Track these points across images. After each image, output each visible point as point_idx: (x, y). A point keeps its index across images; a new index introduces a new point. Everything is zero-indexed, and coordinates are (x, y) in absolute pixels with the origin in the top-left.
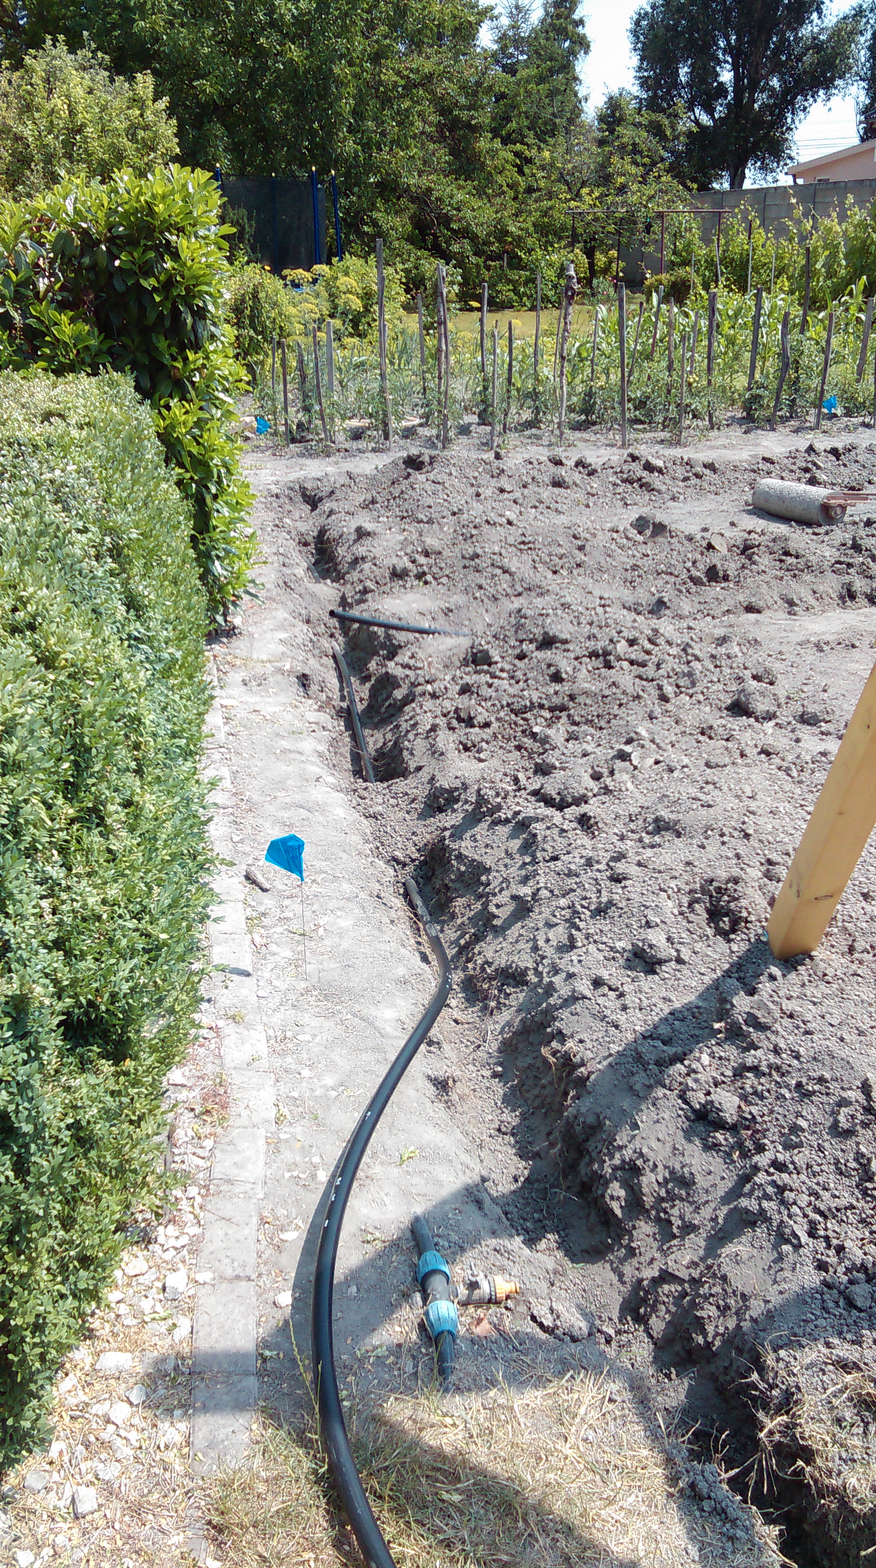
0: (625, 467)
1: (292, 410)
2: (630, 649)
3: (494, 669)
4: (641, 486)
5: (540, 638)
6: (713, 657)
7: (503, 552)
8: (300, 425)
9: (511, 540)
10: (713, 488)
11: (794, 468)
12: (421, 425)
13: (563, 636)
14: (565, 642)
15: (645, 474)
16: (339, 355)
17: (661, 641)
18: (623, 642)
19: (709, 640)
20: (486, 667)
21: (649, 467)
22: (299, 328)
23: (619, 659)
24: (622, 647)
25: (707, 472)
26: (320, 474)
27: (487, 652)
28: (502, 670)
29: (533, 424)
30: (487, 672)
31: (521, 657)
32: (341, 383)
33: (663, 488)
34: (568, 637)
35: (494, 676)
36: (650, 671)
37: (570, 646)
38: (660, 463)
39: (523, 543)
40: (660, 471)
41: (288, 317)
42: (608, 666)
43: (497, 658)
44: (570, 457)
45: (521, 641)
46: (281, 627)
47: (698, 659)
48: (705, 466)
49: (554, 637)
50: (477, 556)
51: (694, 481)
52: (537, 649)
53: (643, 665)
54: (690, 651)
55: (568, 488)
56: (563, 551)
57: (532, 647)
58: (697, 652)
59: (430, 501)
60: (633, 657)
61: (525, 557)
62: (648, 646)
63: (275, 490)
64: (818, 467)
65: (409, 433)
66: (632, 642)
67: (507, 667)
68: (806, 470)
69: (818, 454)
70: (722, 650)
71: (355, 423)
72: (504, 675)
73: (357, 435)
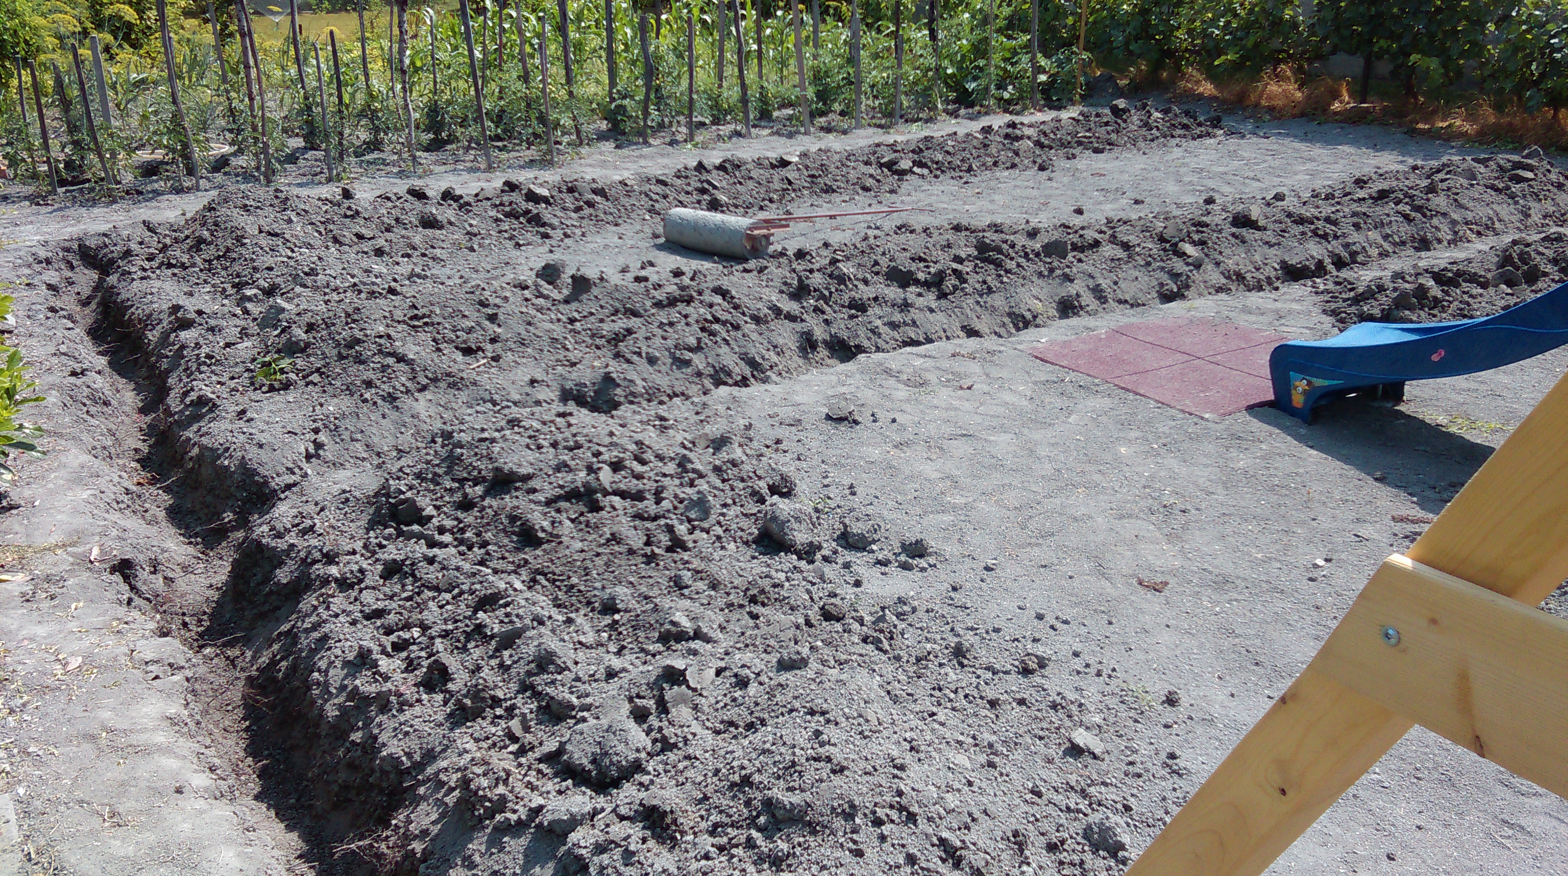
0: (506, 199)
1: (54, 144)
2: (617, 477)
3: (430, 530)
4: (529, 221)
5: (490, 476)
6: (717, 469)
7: (391, 332)
8: (69, 164)
9: (399, 314)
10: (611, 218)
11: (690, 189)
12: (234, 154)
13: (523, 471)
14: (528, 478)
15: (530, 206)
16: (112, 70)
17: (649, 456)
18: (606, 468)
19: (704, 443)
20: (416, 528)
21: (532, 197)
22: (51, 42)
23: (606, 493)
24: (606, 476)
25: (598, 199)
26: (104, 227)
27: (411, 502)
28: (442, 530)
29: (375, 145)
30: (419, 536)
31: (466, 505)
32: (118, 106)
33: (555, 222)
34: (531, 471)
35: (432, 544)
36: (649, 506)
37: (533, 483)
38: (545, 192)
39: (415, 317)
40: (546, 200)
41: (35, 29)
42: (596, 508)
43: (429, 511)
44: (434, 187)
45: (462, 481)
46: (77, 480)
47: (701, 476)
48: (595, 192)
49: (512, 473)
50: (358, 341)
51: (587, 211)
52: (487, 493)
53: (639, 496)
54: (689, 466)
55: (441, 228)
56: (469, 324)
57: (479, 490)
58: (699, 466)
59: (269, 261)
60: (623, 486)
61: (422, 336)
62: (638, 468)
63: (43, 254)
64: (715, 187)
65: (220, 165)
66: (617, 466)
67: (449, 523)
68: (703, 191)
69: (708, 171)
70: (724, 455)
71: (144, 156)
72: (447, 538)
73: (150, 170)
